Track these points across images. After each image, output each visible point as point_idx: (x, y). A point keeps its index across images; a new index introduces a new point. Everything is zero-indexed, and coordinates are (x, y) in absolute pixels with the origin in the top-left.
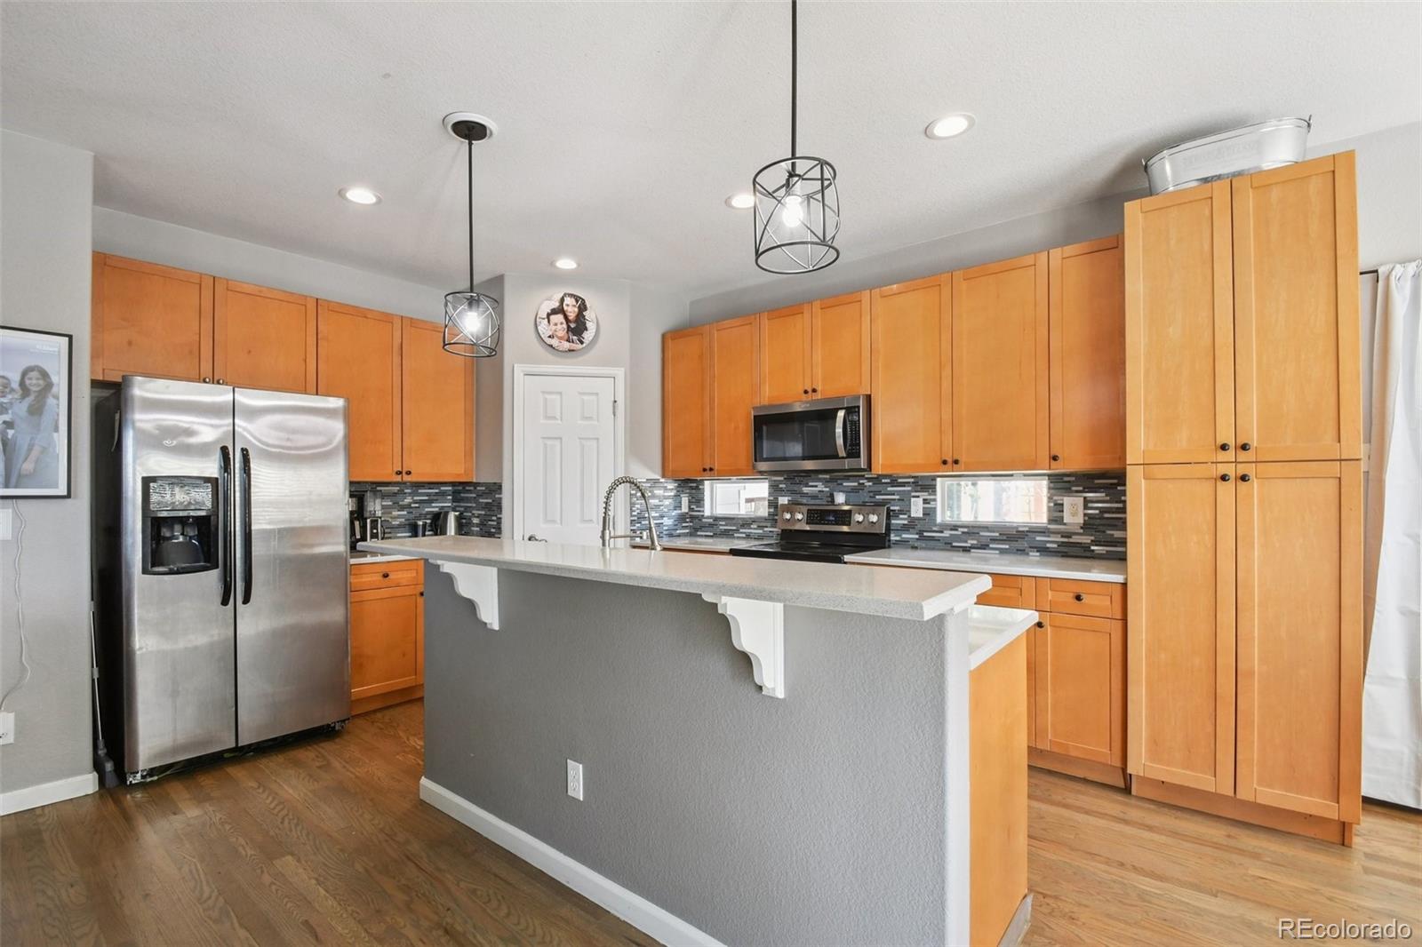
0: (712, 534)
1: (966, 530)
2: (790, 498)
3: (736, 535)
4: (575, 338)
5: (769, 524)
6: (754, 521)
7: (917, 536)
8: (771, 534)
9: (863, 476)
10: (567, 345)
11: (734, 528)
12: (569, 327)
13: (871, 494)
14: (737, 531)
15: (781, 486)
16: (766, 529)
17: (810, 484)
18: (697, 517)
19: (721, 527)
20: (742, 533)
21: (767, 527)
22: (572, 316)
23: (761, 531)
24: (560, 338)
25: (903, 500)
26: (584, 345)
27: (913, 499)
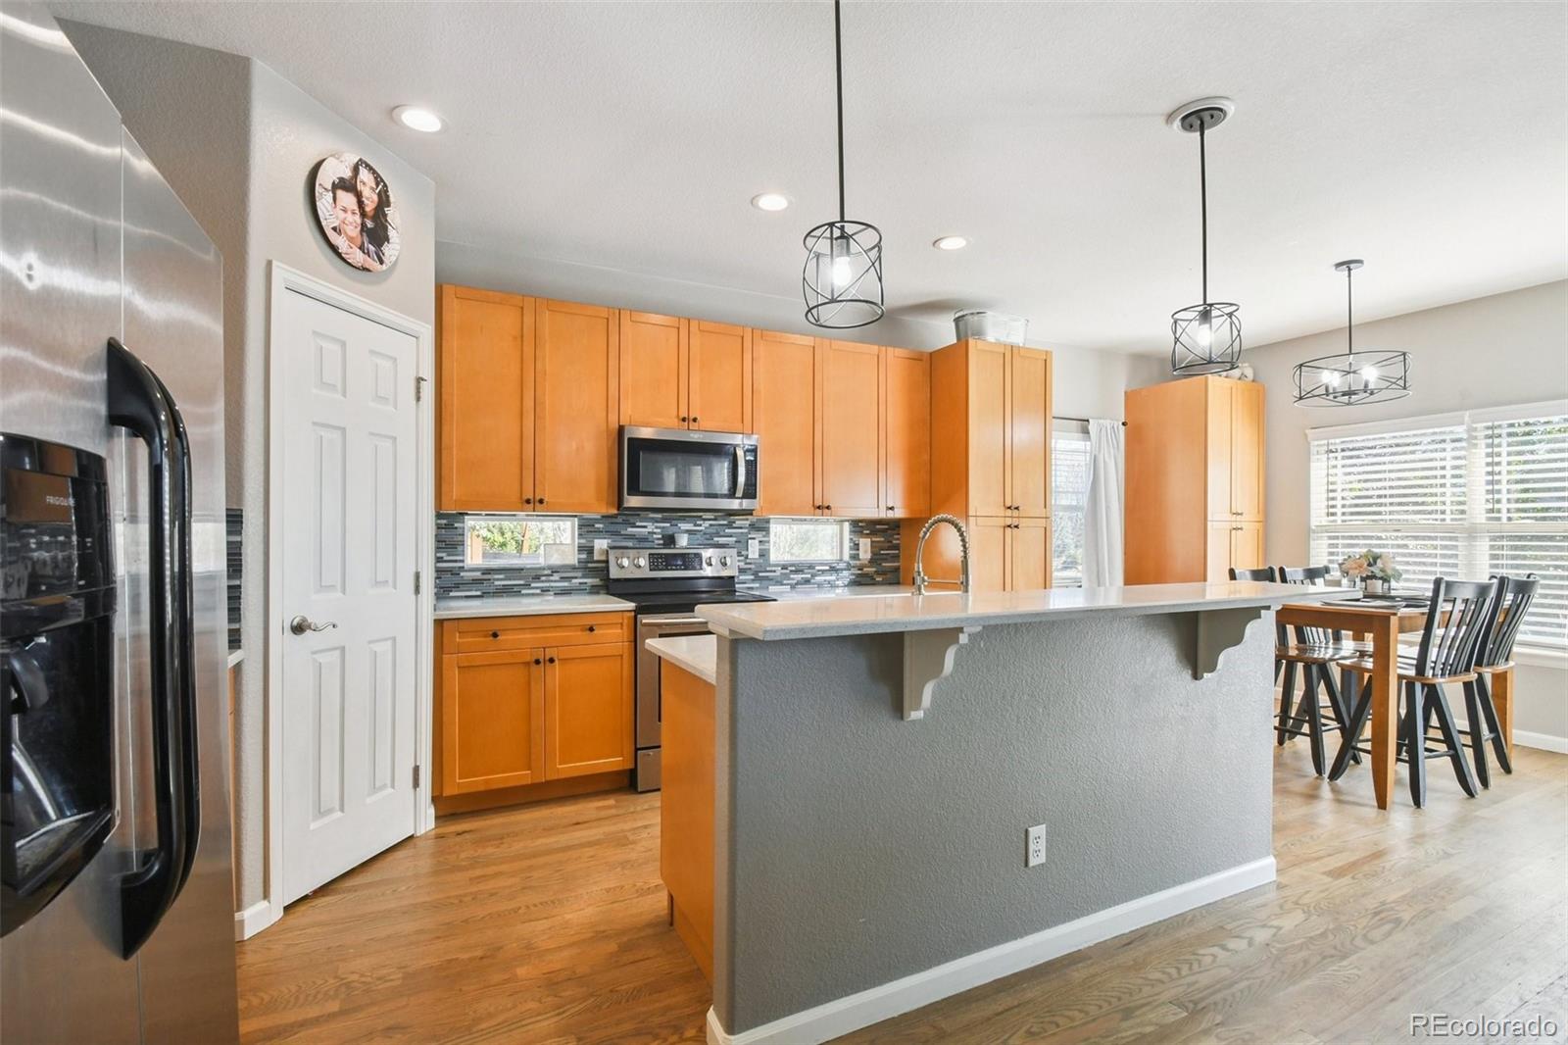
0: (479, 593)
1: (793, 568)
2: (610, 541)
3: (523, 592)
4: (371, 248)
5: (580, 574)
6: (554, 570)
7: (752, 577)
8: (583, 587)
9: (701, 516)
10: (358, 257)
11: (522, 582)
12: (363, 225)
13: (708, 536)
14: (527, 586)
15: (597, 526)
16: (574, 581)
17: (638, 524)
18: (451, 571)
19: (497, 583)
20: (537, 588)
21: (576, 578)
22: (370, 207)
23: (566, 584)
24: (351, 239)
25: (739, 542)
26: (384, 267)
27: (750, 541)
